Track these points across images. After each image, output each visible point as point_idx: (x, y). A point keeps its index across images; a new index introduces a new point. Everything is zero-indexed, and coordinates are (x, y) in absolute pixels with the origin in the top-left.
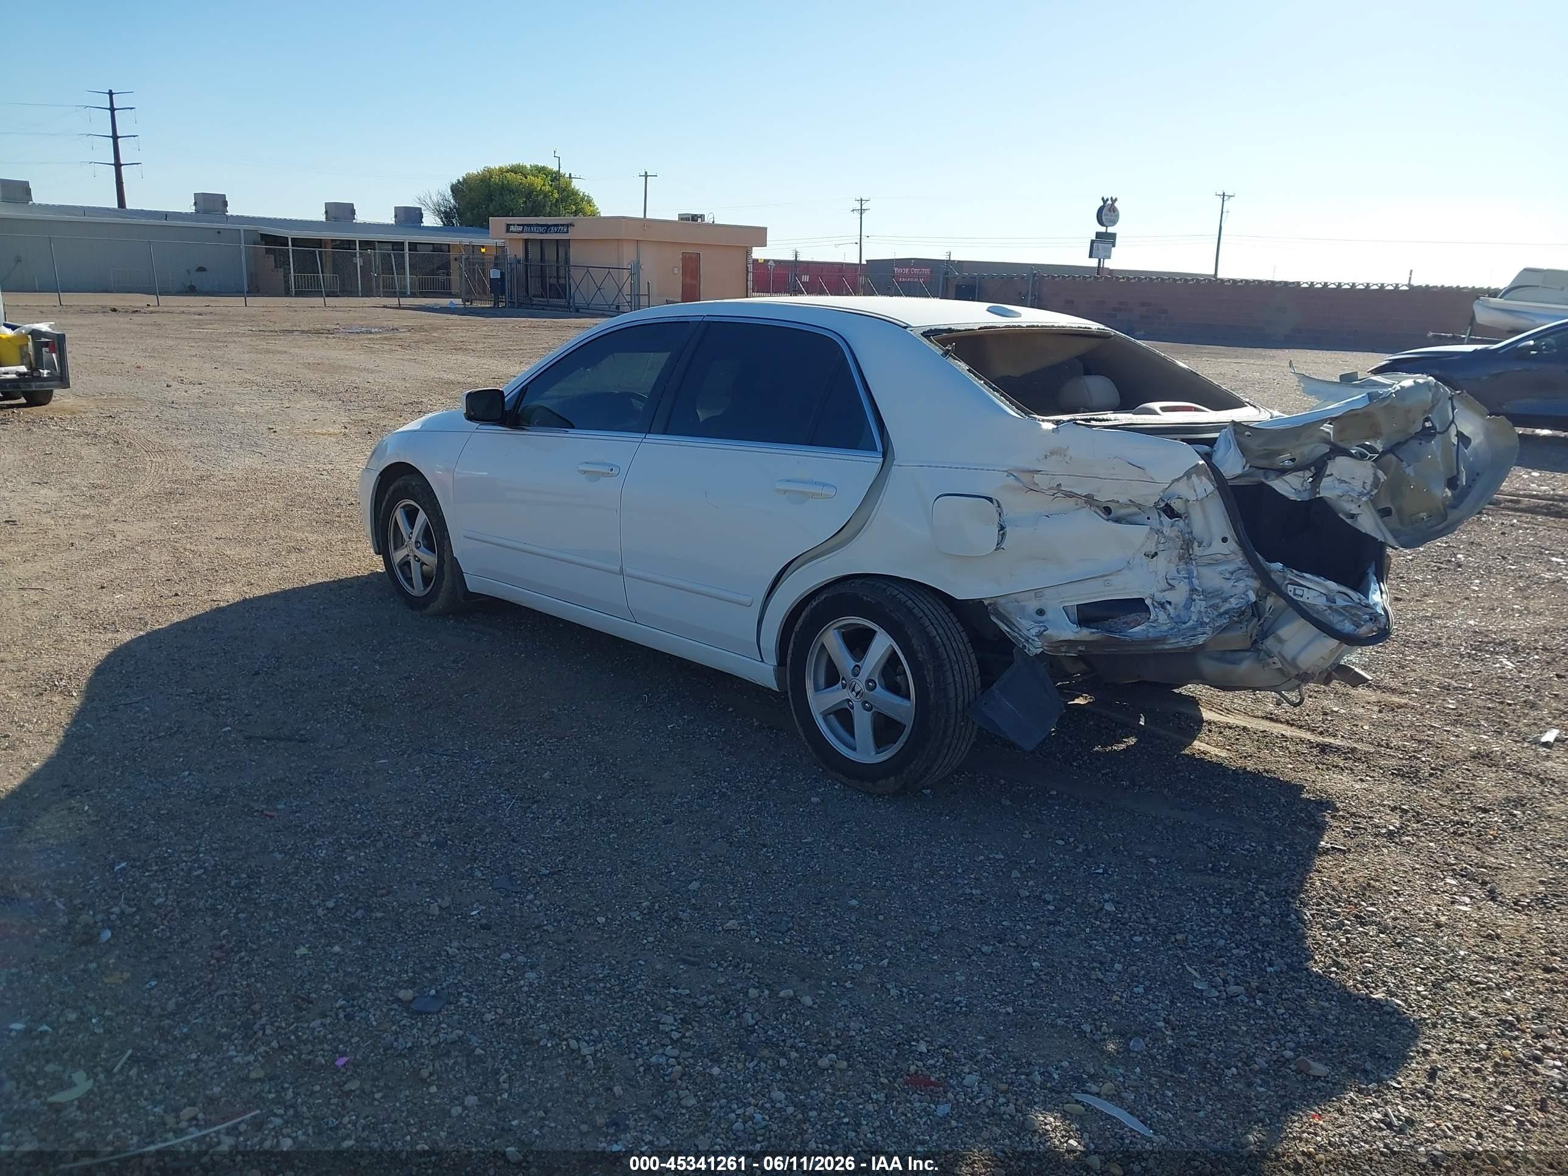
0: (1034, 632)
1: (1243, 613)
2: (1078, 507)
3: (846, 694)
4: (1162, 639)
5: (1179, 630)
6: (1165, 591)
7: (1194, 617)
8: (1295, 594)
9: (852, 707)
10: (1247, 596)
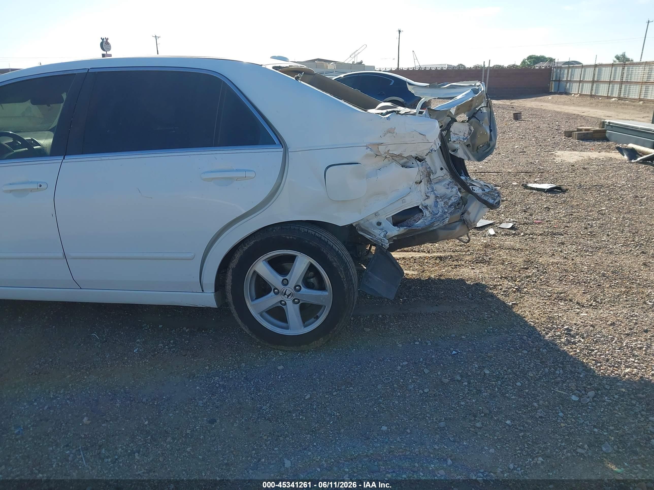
0: (382, 235)
1: (459, 204)
2: (390, 162)
3: (279, 298)
4: (431, 225)
5: (436, 218)
6: (425, 200)
7: (440, 211)
8: (473, 190)
9: (285, 304)
10: (458, 195)
